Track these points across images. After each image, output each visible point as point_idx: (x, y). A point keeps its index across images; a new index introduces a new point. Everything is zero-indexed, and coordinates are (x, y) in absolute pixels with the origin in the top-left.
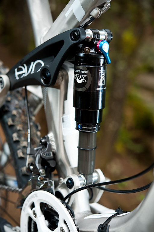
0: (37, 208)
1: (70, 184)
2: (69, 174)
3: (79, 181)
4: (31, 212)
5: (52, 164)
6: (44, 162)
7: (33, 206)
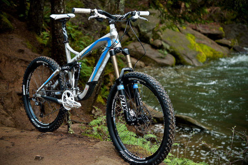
0: (66, 94)
1: (73, 89)
2: (73, 88)
3: (74, 89)
4: (65, 95)
5: (69, 86)
6: (68, 85)
7: (65, 93)
